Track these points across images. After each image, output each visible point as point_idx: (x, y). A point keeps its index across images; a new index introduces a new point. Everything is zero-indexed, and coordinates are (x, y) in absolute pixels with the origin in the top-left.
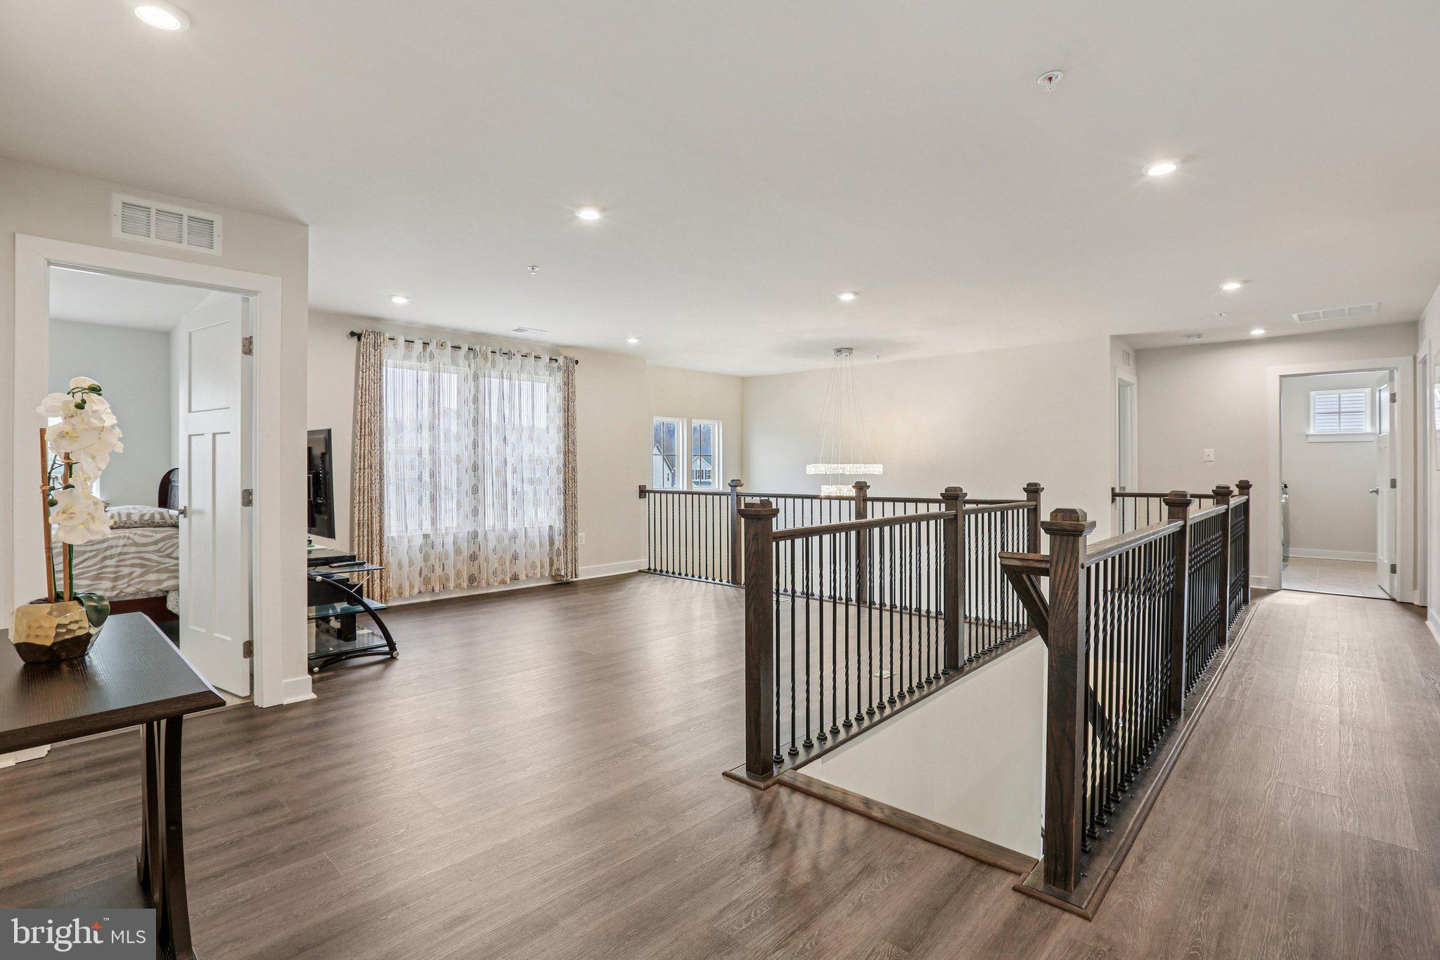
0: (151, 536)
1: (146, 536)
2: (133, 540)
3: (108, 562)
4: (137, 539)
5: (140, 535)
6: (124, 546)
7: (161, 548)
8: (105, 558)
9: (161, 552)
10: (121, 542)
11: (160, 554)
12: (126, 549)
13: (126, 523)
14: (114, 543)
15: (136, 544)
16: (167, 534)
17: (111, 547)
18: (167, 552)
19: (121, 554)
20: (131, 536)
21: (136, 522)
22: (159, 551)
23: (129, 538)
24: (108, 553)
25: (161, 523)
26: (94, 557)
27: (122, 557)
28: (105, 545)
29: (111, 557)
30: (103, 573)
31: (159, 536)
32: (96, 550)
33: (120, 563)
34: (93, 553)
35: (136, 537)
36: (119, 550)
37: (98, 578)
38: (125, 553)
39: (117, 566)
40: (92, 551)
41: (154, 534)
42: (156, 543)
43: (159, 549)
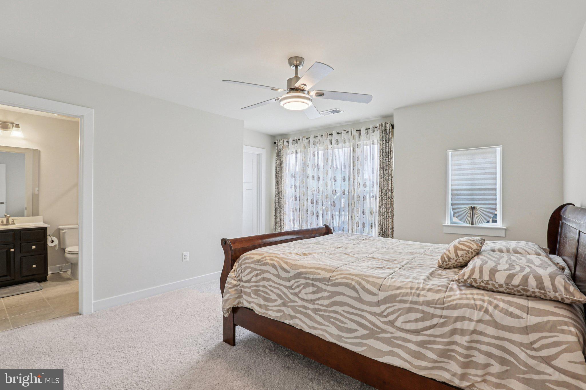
0: (518, 317)
1: (511, 315)
2: (491, 316)
3: (457, 338)
4: (498, 316)
5: (502, 310)
6: (479, 321)
7: (535, 342)
8: (454, 332)
9: (535, 350)
10: (477, 315)
11: (533, 353)
12: (481, 327)
13: (488, 284)
14: (467, 313)
15: (496, 325)
16: (545, 319)
17: (462, 319)
18: (544, 353)
19: (474, 332)
20: (491, 308)
21: (501, 286)
22: (530, 346)
23: (486, 311)
24: (458, 325)
25: (538, 294)
26: (443, 325)
27: (475, 337)
28: (456, 313)
29: (463, 332)
30: (452, 351)
31: (533, 320)
32: (445, 317)
33: (473, 345)
34: (442, 320)
35: (496, 312)
36: (471, 326)
37: (445, 354)
38: (481, 333)
39: (468, 348)
40: (441, 317)
41: (524, 315)
42: (526, 330)
43: (532, 343)
